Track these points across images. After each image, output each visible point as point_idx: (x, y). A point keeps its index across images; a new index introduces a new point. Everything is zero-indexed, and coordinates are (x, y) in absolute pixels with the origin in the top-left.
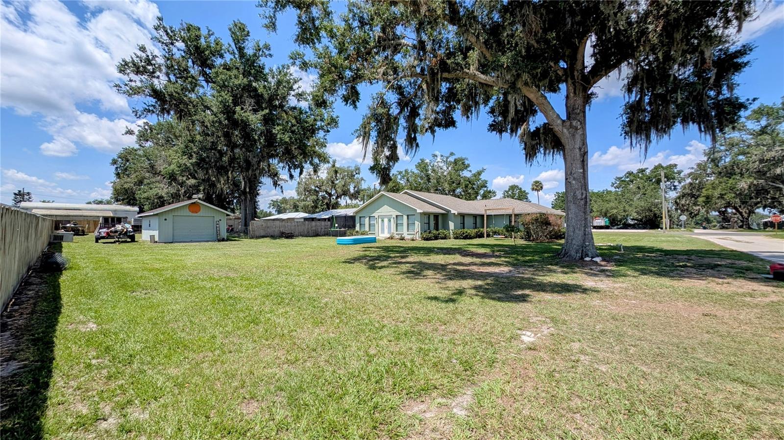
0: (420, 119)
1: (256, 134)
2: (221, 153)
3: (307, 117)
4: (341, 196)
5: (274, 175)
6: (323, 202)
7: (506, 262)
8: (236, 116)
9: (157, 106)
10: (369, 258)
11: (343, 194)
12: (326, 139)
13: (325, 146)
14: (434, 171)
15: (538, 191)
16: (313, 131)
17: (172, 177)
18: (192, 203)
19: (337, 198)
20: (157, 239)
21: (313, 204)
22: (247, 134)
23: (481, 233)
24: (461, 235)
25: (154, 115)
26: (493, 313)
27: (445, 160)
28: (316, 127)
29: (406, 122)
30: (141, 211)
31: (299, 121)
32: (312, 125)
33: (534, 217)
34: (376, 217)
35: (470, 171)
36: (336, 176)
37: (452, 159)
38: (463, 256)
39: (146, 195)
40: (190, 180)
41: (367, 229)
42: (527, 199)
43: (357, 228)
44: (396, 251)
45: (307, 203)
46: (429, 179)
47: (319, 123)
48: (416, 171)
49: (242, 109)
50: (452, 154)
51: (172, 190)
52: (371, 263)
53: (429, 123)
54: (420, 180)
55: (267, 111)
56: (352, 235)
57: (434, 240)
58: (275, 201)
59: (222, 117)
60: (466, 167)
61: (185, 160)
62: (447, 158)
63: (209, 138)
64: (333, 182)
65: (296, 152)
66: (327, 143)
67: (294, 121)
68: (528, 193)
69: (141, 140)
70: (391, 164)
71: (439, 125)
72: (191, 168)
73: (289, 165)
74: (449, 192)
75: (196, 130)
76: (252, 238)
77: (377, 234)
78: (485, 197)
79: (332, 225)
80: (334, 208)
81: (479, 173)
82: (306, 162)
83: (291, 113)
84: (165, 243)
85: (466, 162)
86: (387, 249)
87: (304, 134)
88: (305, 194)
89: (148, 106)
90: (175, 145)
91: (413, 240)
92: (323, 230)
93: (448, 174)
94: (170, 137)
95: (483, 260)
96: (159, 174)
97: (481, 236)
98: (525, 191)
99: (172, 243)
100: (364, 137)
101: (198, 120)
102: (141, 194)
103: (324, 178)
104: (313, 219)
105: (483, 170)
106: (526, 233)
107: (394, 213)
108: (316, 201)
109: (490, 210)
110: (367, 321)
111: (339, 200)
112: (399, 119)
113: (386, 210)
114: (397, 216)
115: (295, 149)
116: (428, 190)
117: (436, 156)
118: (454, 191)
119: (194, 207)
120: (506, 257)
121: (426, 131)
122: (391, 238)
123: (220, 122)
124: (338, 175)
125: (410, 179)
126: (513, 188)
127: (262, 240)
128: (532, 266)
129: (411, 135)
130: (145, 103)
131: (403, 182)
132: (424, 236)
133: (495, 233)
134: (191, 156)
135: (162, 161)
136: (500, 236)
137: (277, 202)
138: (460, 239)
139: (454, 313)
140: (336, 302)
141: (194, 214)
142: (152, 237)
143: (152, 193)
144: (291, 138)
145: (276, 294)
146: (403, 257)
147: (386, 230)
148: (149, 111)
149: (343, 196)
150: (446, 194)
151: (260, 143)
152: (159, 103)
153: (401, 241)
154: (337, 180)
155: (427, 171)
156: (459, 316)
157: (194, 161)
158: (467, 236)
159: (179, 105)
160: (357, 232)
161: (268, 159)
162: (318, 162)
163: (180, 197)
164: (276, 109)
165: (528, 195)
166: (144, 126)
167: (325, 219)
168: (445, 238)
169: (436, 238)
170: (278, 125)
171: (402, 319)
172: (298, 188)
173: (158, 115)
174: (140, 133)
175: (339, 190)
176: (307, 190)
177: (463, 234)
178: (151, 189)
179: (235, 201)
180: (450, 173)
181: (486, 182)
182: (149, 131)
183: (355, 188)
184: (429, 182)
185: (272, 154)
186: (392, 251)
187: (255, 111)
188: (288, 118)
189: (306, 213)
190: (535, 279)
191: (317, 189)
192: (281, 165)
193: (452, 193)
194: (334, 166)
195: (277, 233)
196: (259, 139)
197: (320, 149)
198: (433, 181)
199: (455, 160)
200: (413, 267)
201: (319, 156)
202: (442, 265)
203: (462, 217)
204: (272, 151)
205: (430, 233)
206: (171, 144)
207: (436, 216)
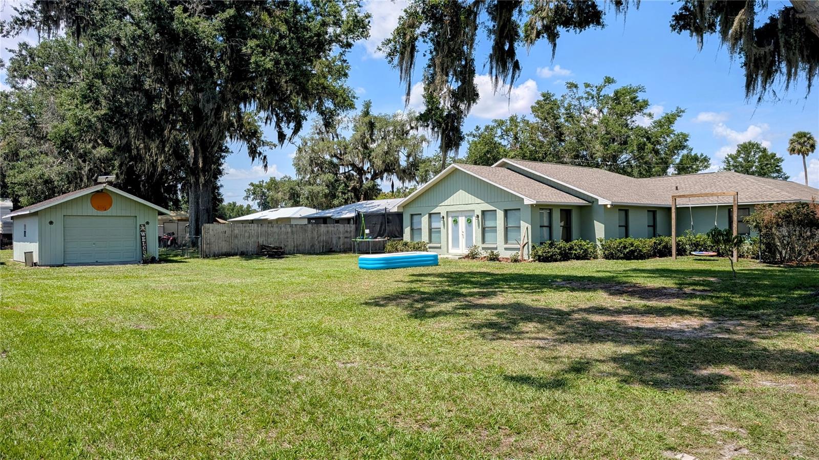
0: (520, 11)
1: (212, 56)
2: (151, 98)
3: (308, 18)
4: (381, 173)
5: (251, 136)
6: (346, 186)
7: (701, 307)
8: (175, 25)
9: (38, 15)
10: (417, 297)
11: (386, 170)
12: (345, 61)
13: (346, 75)
14: (570, 116)
15: (804, 154)
16: (320, 45)
17: (66, 144)
18: (98, 191)
19: (374, 177)
20: (36, 259)
21: (327, 191)
22: (195, 59)
23: (666, 247)
24: (620, 251)
25: (32, 30)
26: (626, 414)
27: (594, 93)
28: (327, 37)
29: (494, 19)
30: (16, 207)
31: (294, 28)
32: (318, 35)
33: (782, 210)
34: (443, 214)
35: (650, 115)
36: (372, 134)
37: (609, 91)
38: (611, 294)
39: (21, 178)
40: (99, 149)
41: (425, 237)
42: (778, 171)
43: (407, 237)
44: (472, 283)
45: (316, 189)
46: (561, 134)
47: (330, 30)
48: (533, 119)
49: (185, 10)
50: (609, 81)
51: (68, 168)
52: (419, 306)
53: (543, 19)
54: (541, 138)
55: (231, 12)
56: (397, 251)
57: (560, 260)
58: (257, 186)
59: (150, 27)
60: (641, 107)
61: (86, 112)
62: (599, 89)
63: (129, 69)
64: (366, 147)
65: (288, 89)
66: (348, 67)
67: (283, 28)
68: (780, 160)
69: (14, 76)
70: (462, 107)
71: (567, 23)
72: (99, 126)
73: (277, 115)
74: (604, 160)
75: (108, 54)
76: (206, 256)
77: (444, 248)
78: (682, 169)
79: (359, 232)
80: (367, 197)
81: (670, 120)
82: (310, 108)
83: (278, 13)
84: (51, 266)
85: (641, 97)
86: (458, 278)
87: (304, 53)
88: (313, 171)
89: (22, 13)
90: (72, 84)
91: (516, 261)
92: (342, 241)
93: (602, 122)
94: (64, 70)
95: (653, 303)
96: (44, 138)
97: (665, 252)
98: (773, 156)
99: (62, 265)
100: (402, 54)
101: (107, 36)
102: (14, 175)
103: (348, 138)
104: (325, 220)
105: (679, 113)
106: (763, 247)
107: (479, 206)
108: (332, 185)
109: (684, 196)
110: (362, 422)
111: (378, 181)
112: (476, 14)
113: (461, 200)
114: (483, 212)
115: (286, 82)
116: (558, 159)
117: (576, 86)
118: (615, 158)
119: (101, 199)
120: (703, 298)
121: (538, 36)
122: (473, 256)
123: (147, 38)
124: (376, 132)
125: (521, 137)
126: (747, 148)
127: (224, 260)
128: (756, 317)
129: (504, 44)
130: (16, 9)
131: (506, 142)
132: (540, 253)
133: (696, 246)
134: (98, 103)
135: (50, 114)
136: (705, 253)
137: (260, 186)
138: (618, 258)
139: (546, 410)
140: (318, 382)
141: (100, 213)
142: (28, 255)
143: (31, 174)
144: (277, 62)
145: (211, 364)
146: (484, 295)
147: (462, 241)
148: (23, 22)
149: (385, 175)
150: (598, 166)
151: (220, 73)
152: (39, 7)
153: (491, 263)
154: (373, 141)
155: (556, 119)
156: (552, 419)
157: (103, 112)
158: (632, 252)
159: (74, 10)
160: (406, 244)
161: (237, 103)
162: (332, 107)
163: (81, 180)
164: (250, 6)
165: (782, 165)
166: (20, 51)
167: (348, 220)
168: (585, 256)
169: (565, 256)
170: (255, 36)
171: (435, 420)
172: (298, 159)
173: (38, 29)
174: (13, 63)
175: (379, 162)
176: (316, 163)
177: (625, 248)
178: (32, 166)
179: (179, 186)
180: (605, 122)
181: (685, 137)
182: (29, 59)
183: (408, 156)
184: (561, 140)
185: (245, 94)
186: (466, 282)
187: (210, 13)
188: (273, 22)
189: (315, 207)
190: (752, 343)
191: (335, 160)
192: (263, 114)
193: (612, 164)
194: (366, 113)
195: (251, 248)
196: (218, 67)
197: (335, 80)
198: (570, 139)
199: (616, 93)
200: (498, 315)
201: (333, 95)
202: (560, 313)
203: (623, 213)
204: (243, 88)
205: (551, 245)
206: (65, 82)
207: (566, 212)
